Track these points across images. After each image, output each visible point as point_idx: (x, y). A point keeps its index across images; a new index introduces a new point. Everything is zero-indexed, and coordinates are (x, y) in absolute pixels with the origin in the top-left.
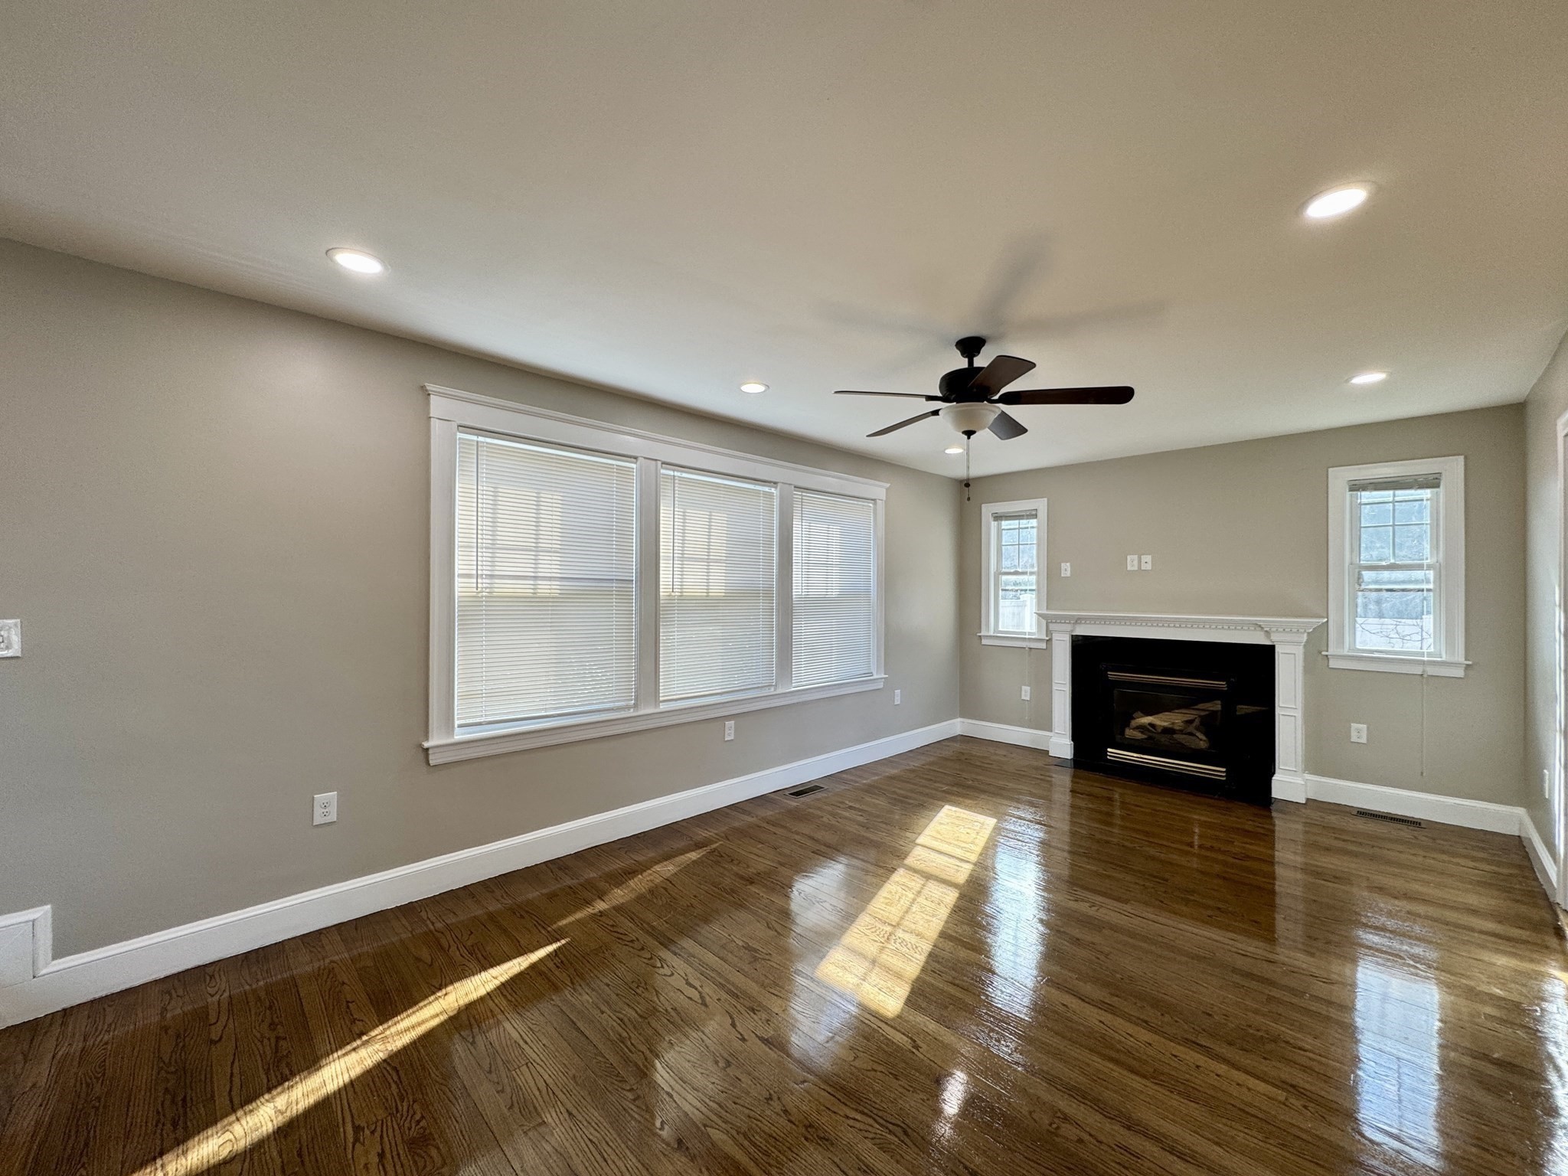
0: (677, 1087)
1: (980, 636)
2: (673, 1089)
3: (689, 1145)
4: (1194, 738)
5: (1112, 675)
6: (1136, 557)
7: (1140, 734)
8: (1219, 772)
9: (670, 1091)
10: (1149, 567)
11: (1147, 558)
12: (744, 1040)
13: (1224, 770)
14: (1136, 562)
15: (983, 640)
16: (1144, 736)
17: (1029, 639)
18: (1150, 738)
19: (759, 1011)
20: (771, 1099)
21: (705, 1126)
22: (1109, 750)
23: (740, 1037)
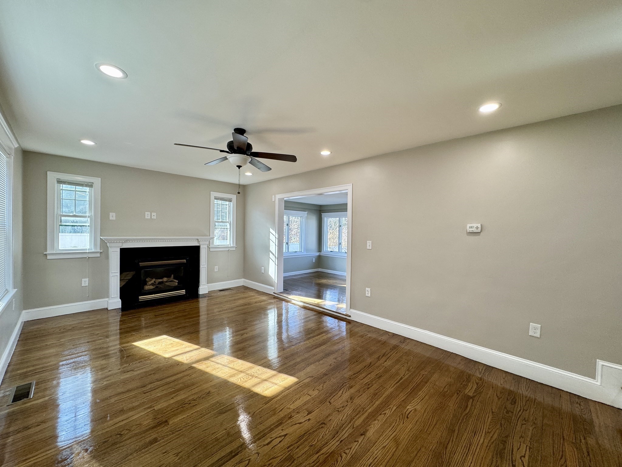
0: (337, 439)
1: (46, 254)
2: (338, 441)
3: (362, 432)
4: (173, 282)
5: (141, 264)
6: (149, 213)
7: (152, 287)
8: (183, 292)
9: (339, 442)
10: (155, 217)
11: (153, 214)
12: (309, 420)
13: (184, 290)
14: (149, 215)
15: (48, 256)
16: (154, 287)
17: (88, 252)
18: (157, 287)
19: (291, 415)
20: (338, 411)
21: (353, 428)
22: (140, 297)
23: (307, 421)
